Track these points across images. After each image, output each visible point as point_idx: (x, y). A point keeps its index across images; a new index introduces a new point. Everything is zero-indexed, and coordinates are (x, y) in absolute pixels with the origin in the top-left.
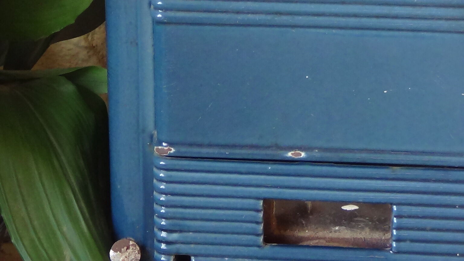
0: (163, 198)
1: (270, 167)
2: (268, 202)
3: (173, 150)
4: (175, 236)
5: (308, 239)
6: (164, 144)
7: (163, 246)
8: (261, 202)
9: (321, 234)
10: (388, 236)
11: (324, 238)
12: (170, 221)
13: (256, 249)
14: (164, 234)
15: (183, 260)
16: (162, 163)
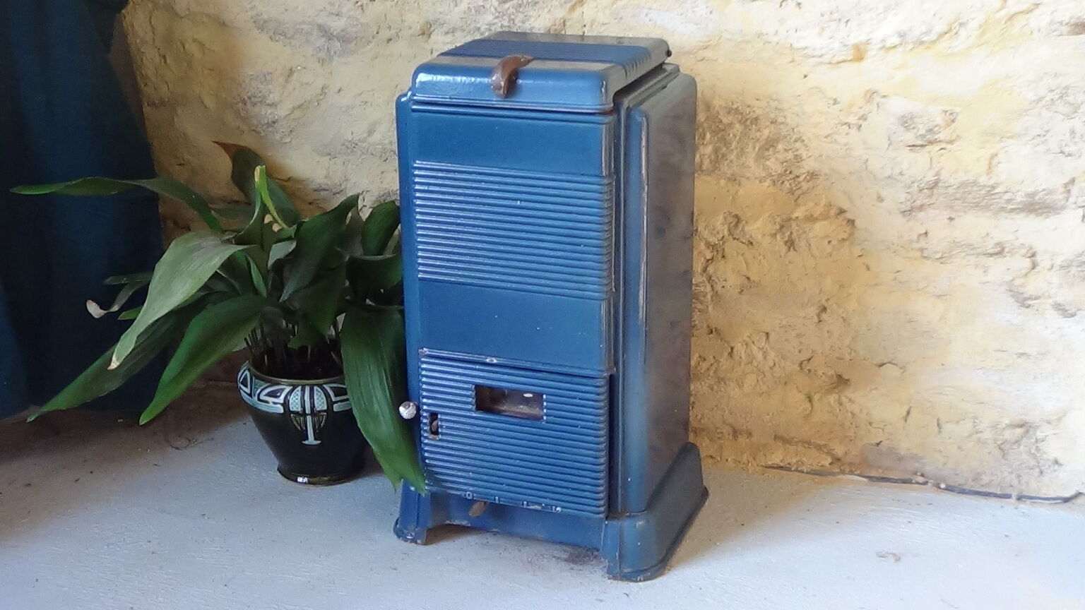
0: (424, 379)
1: (478, 367)
2: (478, 386)
3: (427, 352)
4: (430, 402)
5: (505, 411)
6: (424, 348)
7: (425, 407)
8: (474, 386)
11: (514, 411)
12: (428, 393)
13: (470, 412)
15: (434, 416)
16: (423, 359)
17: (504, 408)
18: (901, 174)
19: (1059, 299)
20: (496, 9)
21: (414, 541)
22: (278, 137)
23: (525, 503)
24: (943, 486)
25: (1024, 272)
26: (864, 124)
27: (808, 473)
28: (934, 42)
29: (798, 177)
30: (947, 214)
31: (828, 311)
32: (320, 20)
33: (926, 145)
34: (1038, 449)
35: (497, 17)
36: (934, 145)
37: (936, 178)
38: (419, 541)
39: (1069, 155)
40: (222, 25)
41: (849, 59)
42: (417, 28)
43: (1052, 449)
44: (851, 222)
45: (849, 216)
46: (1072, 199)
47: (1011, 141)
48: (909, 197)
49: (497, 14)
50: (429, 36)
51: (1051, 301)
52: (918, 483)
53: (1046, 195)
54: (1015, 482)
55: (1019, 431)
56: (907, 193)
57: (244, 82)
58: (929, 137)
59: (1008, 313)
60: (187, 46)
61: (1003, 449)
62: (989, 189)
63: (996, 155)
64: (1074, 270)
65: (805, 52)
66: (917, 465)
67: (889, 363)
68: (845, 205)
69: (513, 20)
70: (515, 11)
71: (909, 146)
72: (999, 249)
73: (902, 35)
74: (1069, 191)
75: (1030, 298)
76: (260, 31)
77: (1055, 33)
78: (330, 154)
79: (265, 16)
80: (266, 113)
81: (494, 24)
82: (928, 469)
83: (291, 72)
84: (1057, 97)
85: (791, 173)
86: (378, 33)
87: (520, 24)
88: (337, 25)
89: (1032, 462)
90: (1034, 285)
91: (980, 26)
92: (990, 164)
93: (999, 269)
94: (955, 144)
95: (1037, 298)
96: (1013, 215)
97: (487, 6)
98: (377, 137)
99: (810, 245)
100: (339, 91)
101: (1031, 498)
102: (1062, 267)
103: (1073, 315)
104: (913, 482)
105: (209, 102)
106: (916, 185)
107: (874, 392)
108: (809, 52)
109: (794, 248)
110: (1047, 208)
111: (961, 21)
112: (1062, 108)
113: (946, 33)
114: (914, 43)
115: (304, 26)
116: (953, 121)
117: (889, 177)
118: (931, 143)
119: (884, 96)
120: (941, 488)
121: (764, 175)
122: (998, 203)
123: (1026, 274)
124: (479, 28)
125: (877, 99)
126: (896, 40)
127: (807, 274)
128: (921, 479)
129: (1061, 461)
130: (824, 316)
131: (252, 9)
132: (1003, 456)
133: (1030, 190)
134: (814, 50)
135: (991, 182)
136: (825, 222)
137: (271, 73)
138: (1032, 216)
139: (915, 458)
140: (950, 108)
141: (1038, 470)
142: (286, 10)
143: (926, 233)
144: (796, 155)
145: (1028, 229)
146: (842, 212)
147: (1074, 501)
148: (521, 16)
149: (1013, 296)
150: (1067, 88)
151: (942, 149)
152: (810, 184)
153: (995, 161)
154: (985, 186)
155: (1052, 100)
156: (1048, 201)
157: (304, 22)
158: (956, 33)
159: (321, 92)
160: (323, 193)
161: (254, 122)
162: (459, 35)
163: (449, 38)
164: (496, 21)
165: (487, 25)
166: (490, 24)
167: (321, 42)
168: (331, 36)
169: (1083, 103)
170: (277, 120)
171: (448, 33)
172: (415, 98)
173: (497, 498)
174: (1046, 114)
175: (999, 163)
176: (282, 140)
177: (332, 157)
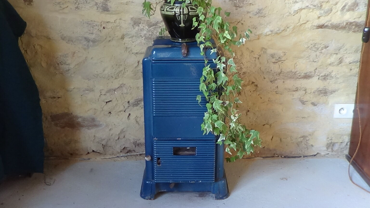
0: (155, 148)
1: (174, 141)
2: (174, 147)
3: (157, 139)
4: (157, 154)
5: (181, 154)
6: (155, 138)
7: (155, 156)
10: (195, 153)
11: (184, 154)
12: (156, 152)
13: (172, 156)
14: (155, 154)
15: (159, 159)
16: (155, 141)
17: (181, 153)
18: (271, 71)
19: (313, 101)
20: (147, 29)
21: (150, 199)
22: (69, 75)
23: (190, 181)
24: (283, 157)
25: (304, 94)
26: (260, 57)
27: (246, 159)
28: (280, 33)
29: (240, 74)
30: (282, 81)
31: (250, 111)
32: (86, 36)
33: (278, 62)
34: (307, 143)
35: (147, 32)
36: (280, 61)
37: (281, 71)
38: (152, 199)
39: (315, 62)
40: (49, 39)
41: (256, 39)
42: (120, 37)
43: (311, 143)
44: (257, 86)
45: (256, 84)
46: (316, 74)
47: (300, 59)
49: (148, 31)
50: (123, 39)
51: (311, 102)
53: (309, 73)
54: (301, 153)
55: (302, 138)
56: (273, 76)
57: (58, 57)
59: (300, 107)
60: (36, 47)
61: (298, 144)
62: (294, 73)
63: (296, 63)
64: (316, 93)
66: (275, 152)
67: (266, 124)
68: (254, 81)
69: (153, 32)
70: (153, 30)
71: (273, 63)
72: (296, 89)
73: (271, 31)
74: (315, 72)
75: (305, 102)
76: (63, 40)
77: (312, 29)
78: (88, 79)
79: (65, 35)
80: (65, 67)
81: (146, 34)
82: (278, 152)
83: (74, 53)
84: (313, 46)
85: (238, 73)
86: (106, 39)
87: (155, 34)
88: (92, 37)
89: (306, 146)
90: (306, 98)
91: (293, 28)
92: (295, 66)
93: (297, 95)
94: (286, 61)
95: (307, 101)
96: (300, 80)
97: (144, 28)
98: (106, 72)
99: (245, 93)
100: (92, 58)
101: (306, 156)
102: (314, 92)
103: (316, 105)
104: (275, 157)
105: (44, 65)
106: (275, 73)
107: (263, 133)
109: (240, 94)
110: (309, 77)
111: (288, 26)
112: (314, 49)
113: (284, 30)
114: (275, 33)
115: (80, 38)
116: (285, 55)
117: (268, 72)
119: (266, 49)
120: (282, 157)
121: (231, 74)
122: (297, 76)
123: (304, 96)
124: (141, 36)
125: (264, 50)
126: (270, 33)
127: (244, 102)
128: (277, 156)
129: (313, 145)
130: (248, 113)
131: (60, 33)
132: (298, 146)
133: (305, 72)
135: (295, 71)
136: (249, 86)
137: (68, 54)
138: (305, 79)
139: (275, 150)
140: (284, 51)
141: (307, 148)
142: (73, 33)
143: (277, 87)
144: (241, 68)
145: (304, 83)
146: (253, 83)
147: (317, 155)
148: (156, 31)
149: (300, 102)
150: (316, 44)
151: (282, 63)
152: (244, 76)
153: (296, 65)
154: (294, 72)
155: (312, 47)
156: (310, 75)
158: (286, 30)
159: (85, 59)
160: (87, 92)
161: (61, 70)
162: (134, 38)
163: (130, 39)
164: (147, 33)
165: (144, 34)
166: (145, 34)
167: (85, 43)
168: (89, 41)
169: (320, 47)
170: (70, 69)
171: (130, 38)
172: (153, 59)
173: (180, 181)
174: (310, 51)
175: (297, 65)
176: (71, 75)
177: (89, 80)
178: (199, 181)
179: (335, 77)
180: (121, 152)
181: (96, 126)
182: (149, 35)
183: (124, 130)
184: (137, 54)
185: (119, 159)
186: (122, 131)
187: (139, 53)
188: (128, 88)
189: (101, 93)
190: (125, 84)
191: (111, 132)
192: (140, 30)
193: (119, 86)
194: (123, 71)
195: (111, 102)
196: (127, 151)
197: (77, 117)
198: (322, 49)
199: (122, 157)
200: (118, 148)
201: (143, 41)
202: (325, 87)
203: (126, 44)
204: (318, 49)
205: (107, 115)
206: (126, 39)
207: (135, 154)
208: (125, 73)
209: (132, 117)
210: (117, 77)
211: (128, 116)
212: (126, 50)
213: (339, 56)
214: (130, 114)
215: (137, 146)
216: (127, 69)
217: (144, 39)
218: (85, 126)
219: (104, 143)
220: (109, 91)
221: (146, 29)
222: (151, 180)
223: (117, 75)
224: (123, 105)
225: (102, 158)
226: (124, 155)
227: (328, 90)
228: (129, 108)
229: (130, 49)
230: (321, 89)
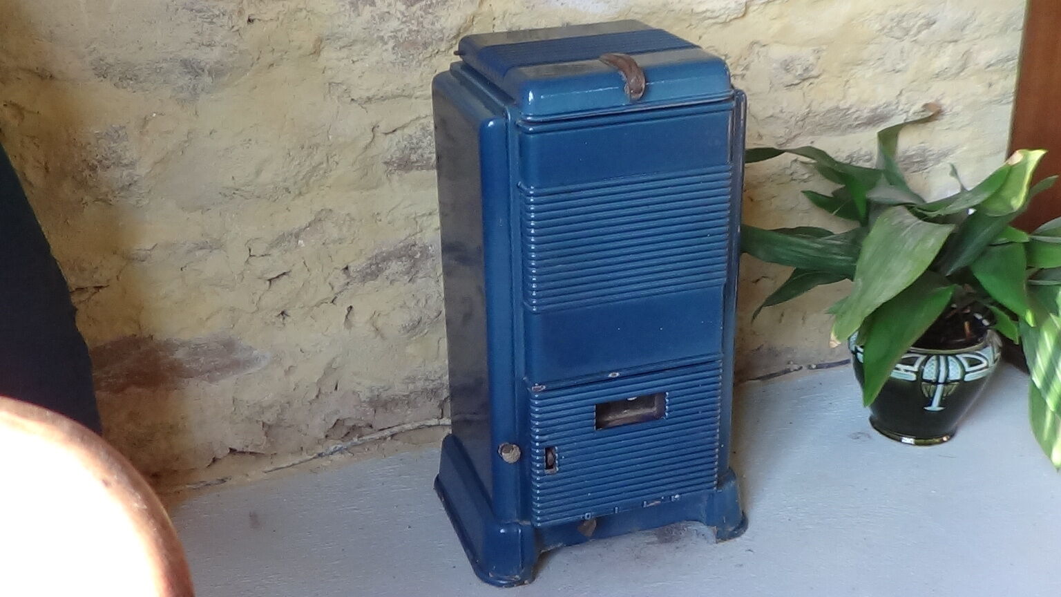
0: (537, 416)
1: (600, 386)
2: (597, 405)
3: (544, 387)
4: (545, 437)
5: (611, 421)
6: (536, 384)
7: (537, 444)
8: (595, 407)
9: (618, 416)
11: (620, 418)
12: (541, 429)
13: (592, 434)
14: (537, 437)
15: (549, 450)
16: (537, 396)
18: (781, 112)
20: (403, 14)
22: (132, 201)
23: (645, 503)
26: (748, 73)
32: (185, 55)
33: (801, 83)
35: (403, 23)
36: (806, 81)
37: (807, 110)
39: (899, 71)
40: (44, 77)
41: (739, 16)
42: (309, 46)
46: (900, 108)
47: (859, 67)
48: (788, 130)
49: (404, 19)
50: (319, 55)
52: (795, 370)
53: (886, 107)
56: (786, 127)
57: (89, 144)
58: (806, 76)
62: (845, 111)
63: (848, 82)
65: (704, 15)
66: (790, 355)
67: (763, 277)
69: (422, 23)
70: (423, 14)
71: (787, 86)
74: (898, 101)
76: (102, 78)
78: (201, 208)
79: (110, 60)
80: (117, 175)
81: (399, 31)
82: (799, 356)
83: (146, 121)
84: (895, 24)
86: (258, 59)
87: (430, 27)
88: (210, 57)
92: (844, 90)
94: (820, 78)
96: (857, 130)
97: (392, 12)
98: (266, 177)
100: (211, 133)
104: (792, 370)
106: (793, 119)
108: (708, 14)
110: (882, 118)
112: (897, 33)
115: (164, 65)
116: (819, 58)
117: (771, 116)
118: (804, 80)
119: (764, 46)
120: (812, 369)
122: (848, 122)
124: (382, 38)
125: (756, 48)
128: (796, 367)
131: (90, 53)
133: (873, 106)
134: (713, 12)
135: (847, 106)
137: (124, 127)
138: (869, 127)
139: (789, 350)
140: (818, 47)
142: (140, 49)
145: (866, 139)
148: (430, 17)
150: (904, 16)
151: (811, 84)
153: (847, 87)
154: (842, 110)
155: (891, 27)
156: (884, 113)
157: (165, 60)
159: (186, 139)
160: (199, 253)
161: (104, 189)
162: (357, 47)
163: (345, 53)
164: (402, 26)
165: (392, 32)
166: (396, 31)
167: (185, 80)
168: (200, 71)
169: (914, 25)
170: (135, 182)
171: (344, 47)
172: (529, 118)
173: (616, 508)
174: (885, 39)
175: (849, 88)
176: (138, 203)
177: (204, 209)
178: (673, 497)
179: (951, 111)
180: (327, 436)
181: (237, 365)
182: (410, 32)
183: (334, 366)
184: (371, 103)
185: (324, 462)
186: (330, 370)
187: (376, 97)
188: (344, 221)
189: (250, 250)
190: (330, 210)
191: (293, 379)
192: (377, 19)
193: (313, 218)
194: (324, 165)
195: (285, 276)
196: (345, 432)
197: (169, 346)
198: (919, 32)
199: (332, 454)
200: (317, 427)
201: (389, 56)
202: (923, 145)
203: (329, 73)
204: (907, 32)
205: (274, 323)
206: (329, 55)
207: (377, 436)
208: (331, 170)
209: (360, 318)
210: (304, 190)
211: (347, 316)
212: (330, 92)
213: (962, 47)
214: (351, 307)
215: (380, 410)
216: (336, 158)
217: (393, 49)
218: (202, 373)
219: (269, 417)
220: (280, 240)
221: (400, 12)
222: (517, 520)
223: (304, 181)
224: (328, 281)
225: (267, 469)
226: (340, 446)
227: (930, 151)
228: (350, 287)
229: (344, 87)
230: (913, 153)
